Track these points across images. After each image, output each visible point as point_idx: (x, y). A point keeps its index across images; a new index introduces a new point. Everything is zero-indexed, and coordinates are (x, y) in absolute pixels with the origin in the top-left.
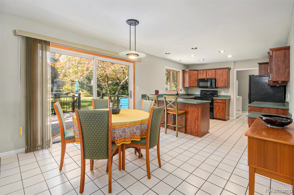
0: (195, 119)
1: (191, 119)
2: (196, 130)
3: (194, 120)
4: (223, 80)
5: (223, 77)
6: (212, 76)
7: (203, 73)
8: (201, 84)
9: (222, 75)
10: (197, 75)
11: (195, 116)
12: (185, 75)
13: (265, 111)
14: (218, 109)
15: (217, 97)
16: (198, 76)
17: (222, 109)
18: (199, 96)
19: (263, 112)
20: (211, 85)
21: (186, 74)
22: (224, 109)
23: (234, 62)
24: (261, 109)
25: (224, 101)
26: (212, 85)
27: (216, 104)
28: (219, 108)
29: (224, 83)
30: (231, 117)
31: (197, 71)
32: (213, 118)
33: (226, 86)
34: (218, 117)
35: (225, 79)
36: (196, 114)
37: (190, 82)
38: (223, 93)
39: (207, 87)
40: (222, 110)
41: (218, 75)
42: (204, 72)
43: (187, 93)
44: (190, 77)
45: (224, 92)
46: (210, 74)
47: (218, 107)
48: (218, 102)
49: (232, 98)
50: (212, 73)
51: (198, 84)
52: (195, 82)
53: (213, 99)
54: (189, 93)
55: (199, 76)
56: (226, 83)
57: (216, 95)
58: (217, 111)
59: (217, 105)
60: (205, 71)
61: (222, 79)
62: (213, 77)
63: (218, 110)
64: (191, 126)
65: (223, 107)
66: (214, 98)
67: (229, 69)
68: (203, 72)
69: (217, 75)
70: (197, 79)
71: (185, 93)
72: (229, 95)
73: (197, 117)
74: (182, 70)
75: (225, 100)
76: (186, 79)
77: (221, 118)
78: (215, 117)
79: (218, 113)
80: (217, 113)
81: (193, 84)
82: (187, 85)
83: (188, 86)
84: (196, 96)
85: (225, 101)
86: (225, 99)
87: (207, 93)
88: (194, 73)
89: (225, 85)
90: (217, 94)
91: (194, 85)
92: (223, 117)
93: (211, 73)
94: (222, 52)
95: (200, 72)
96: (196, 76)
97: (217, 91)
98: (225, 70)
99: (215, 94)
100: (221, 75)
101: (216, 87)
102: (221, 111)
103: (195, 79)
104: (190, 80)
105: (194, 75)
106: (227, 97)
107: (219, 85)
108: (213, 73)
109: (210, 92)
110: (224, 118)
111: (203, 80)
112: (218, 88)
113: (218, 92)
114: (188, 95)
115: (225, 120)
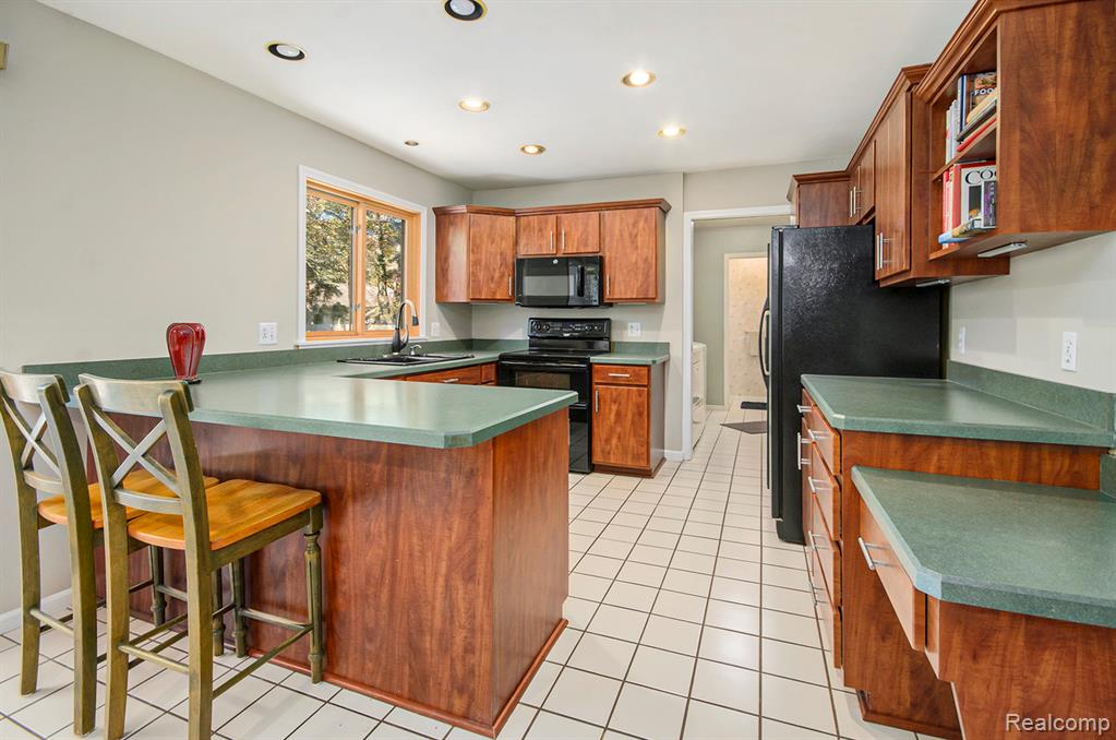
0: (449, 568)
1: (418, 567)
2: (452, 668)
3: (441, 581)
4: (636, 263)
5: (637, 248)
6: (586, 245)
7: (540, 230)
8: (533, 286)
9: (633, 238)
10: (511, 241)
11: (445, 547)
12: (450, 238)
13: (944, 463)
14: (613, 417)
15: (609, 351)
16: (516, 243)
17: (633, 415)
18: (524, 349)
19: (932, 469)
20: (581, 291)
21: (451, 229)
22: (640, 414)
23: (685, 175)
24: (916, 448)
25: (645, 371)
26: (586, 292)
27: (602, 393)
28: (618, 414)
29: (640, 277)
30: (672, 449)
31: (512, 219)
32: (593, 468)
33: (651, 295)
34: (613, 460)
35: (646, 260)
36: (456, 525)
37: (472, 278)
38: (631, 330)
39: (562, 303)
40: (633, 423)
41: (611, 240)
42: (547, 222)
43: (464, 337)
44: (473, 247)
45: (637, 325)
46: (576, 235)
47: (614, 407)
48: (615, 383)
49: (674, 352)
50: (587, 225)
51: (518, 284)
52: (502, 276)
53: (590, 365)
54: (473, 337)
55: (523, 242)
56: (652, 279)
57: (603, 344)
58: (612, 430)
59: (608, 397)
60: (552, 218)
61: (634, 260)
62: (591, 247)
63: (616, 421)
64: (422, 632)
65: (638, 406)
66: (594, 359)
67: (663, 208)
68: (540, 222)
69: (607, 240)
70: (510, 260)
71: (451, 337)
72: (661, 337)
73: (467, 549)
74: (434, 209)
75: (648, 366)
76: (451, 259)
77: (629, 463)
78: (598, 459)
79: (614, 441)
80: (608, 441)
81: (493, 286)
82: (460, 294)
83: (463, 299)
84: (507, 351)
85: (649, 371)
86: (647, 360)
87: (561, 331)
88: (498, 225)
89: (647, 291)
90: (609, 339)
91: (494, 293)
92: (637, 457)
93: (581, 228)
94: (639, 77)
95: (529, 223)
96: (506, 245)
97: (608, 319)
98: (646, 211)
99: (601, 339)
100: (626, 235)
101: (604, 303)
102: (628, 424)
103: (504, 259)
104: (477, 263)
105: (498, 239)
106: (655, 354)
107: (617, 290)
108: (590, 229)
109: (578, 327)
110: (642, 464)
111: (541, 266)
112: (611, 305)
113: (613, 325)
114: (470, 344)
115: (646, 474)
